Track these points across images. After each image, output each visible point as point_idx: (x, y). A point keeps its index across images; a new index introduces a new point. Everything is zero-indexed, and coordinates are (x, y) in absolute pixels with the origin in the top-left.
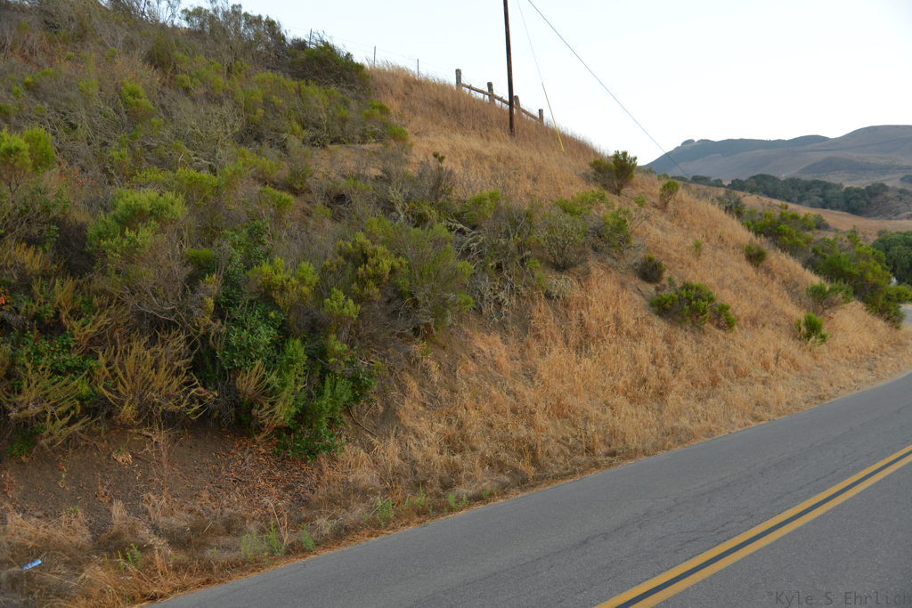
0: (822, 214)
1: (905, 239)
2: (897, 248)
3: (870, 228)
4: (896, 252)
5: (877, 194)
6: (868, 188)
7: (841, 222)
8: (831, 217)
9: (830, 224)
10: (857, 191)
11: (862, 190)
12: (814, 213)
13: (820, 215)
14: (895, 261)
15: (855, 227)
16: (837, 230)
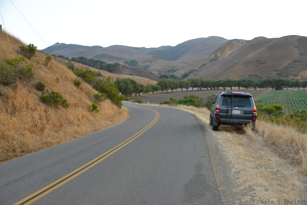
0: (100, 71)
1: (124, 81)
2: (122, 83)
3: (114, 77)
4: (121, 85)
5: (116, 66)
6: (114, 64)
7: (106, 74)
8: (103, 72)
9: (102, 75)
10: (111, 65)
11: (113, 65)
12: (98, 71)
13: (99, 72)
14: (121, 88)
15: (110, 76)
16: (104, 77)
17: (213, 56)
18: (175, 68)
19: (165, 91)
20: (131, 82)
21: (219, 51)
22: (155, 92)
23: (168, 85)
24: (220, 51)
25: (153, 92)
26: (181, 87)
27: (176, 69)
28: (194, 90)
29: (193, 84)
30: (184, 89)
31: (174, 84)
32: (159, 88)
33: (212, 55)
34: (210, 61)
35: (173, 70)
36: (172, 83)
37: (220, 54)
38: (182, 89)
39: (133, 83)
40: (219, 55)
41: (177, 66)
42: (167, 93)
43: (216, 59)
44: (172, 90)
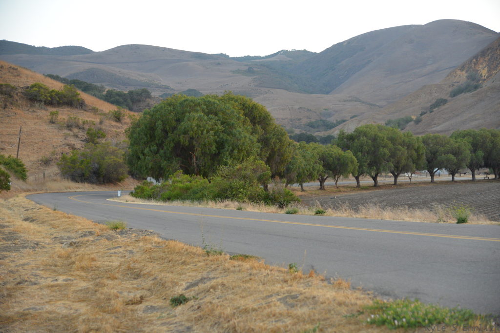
17: (462, 77)
18: (330, 115)
19: (367, 181)
20: (245, 115)
21: (481, 60)
22: (329, 182)
23: (387, 152)
24: (487, 59)
25: (322, 181)
26: (431, 164)
27: (332, 120)
28: (477, 177)
29: (481, 153)
30: (443, 175)
31: (409, 146)
32: (352, 162)
33: (459, 72)
34: (455, 94)
35: (324, 121)
36: (403, 146)
37: (486, 69)
38: (432, 175)
39: (254, 121)
40: (484, 72)
41: (336, 112)
42: (376, 186)
43: (476, 87)
44: (396, 177)
